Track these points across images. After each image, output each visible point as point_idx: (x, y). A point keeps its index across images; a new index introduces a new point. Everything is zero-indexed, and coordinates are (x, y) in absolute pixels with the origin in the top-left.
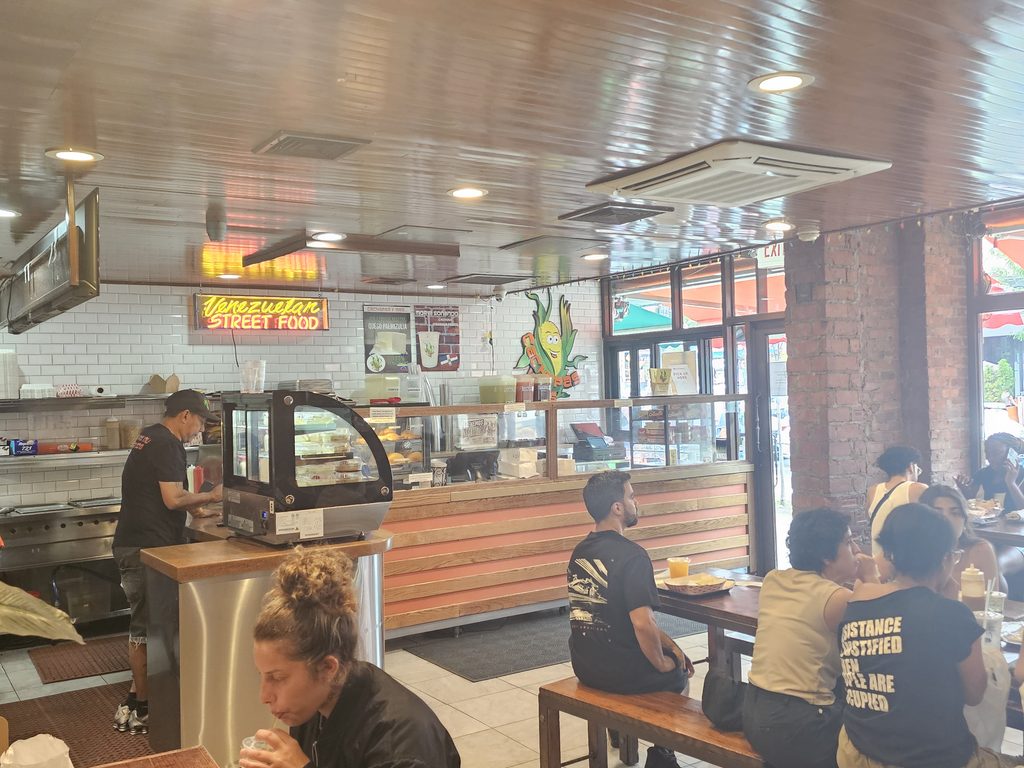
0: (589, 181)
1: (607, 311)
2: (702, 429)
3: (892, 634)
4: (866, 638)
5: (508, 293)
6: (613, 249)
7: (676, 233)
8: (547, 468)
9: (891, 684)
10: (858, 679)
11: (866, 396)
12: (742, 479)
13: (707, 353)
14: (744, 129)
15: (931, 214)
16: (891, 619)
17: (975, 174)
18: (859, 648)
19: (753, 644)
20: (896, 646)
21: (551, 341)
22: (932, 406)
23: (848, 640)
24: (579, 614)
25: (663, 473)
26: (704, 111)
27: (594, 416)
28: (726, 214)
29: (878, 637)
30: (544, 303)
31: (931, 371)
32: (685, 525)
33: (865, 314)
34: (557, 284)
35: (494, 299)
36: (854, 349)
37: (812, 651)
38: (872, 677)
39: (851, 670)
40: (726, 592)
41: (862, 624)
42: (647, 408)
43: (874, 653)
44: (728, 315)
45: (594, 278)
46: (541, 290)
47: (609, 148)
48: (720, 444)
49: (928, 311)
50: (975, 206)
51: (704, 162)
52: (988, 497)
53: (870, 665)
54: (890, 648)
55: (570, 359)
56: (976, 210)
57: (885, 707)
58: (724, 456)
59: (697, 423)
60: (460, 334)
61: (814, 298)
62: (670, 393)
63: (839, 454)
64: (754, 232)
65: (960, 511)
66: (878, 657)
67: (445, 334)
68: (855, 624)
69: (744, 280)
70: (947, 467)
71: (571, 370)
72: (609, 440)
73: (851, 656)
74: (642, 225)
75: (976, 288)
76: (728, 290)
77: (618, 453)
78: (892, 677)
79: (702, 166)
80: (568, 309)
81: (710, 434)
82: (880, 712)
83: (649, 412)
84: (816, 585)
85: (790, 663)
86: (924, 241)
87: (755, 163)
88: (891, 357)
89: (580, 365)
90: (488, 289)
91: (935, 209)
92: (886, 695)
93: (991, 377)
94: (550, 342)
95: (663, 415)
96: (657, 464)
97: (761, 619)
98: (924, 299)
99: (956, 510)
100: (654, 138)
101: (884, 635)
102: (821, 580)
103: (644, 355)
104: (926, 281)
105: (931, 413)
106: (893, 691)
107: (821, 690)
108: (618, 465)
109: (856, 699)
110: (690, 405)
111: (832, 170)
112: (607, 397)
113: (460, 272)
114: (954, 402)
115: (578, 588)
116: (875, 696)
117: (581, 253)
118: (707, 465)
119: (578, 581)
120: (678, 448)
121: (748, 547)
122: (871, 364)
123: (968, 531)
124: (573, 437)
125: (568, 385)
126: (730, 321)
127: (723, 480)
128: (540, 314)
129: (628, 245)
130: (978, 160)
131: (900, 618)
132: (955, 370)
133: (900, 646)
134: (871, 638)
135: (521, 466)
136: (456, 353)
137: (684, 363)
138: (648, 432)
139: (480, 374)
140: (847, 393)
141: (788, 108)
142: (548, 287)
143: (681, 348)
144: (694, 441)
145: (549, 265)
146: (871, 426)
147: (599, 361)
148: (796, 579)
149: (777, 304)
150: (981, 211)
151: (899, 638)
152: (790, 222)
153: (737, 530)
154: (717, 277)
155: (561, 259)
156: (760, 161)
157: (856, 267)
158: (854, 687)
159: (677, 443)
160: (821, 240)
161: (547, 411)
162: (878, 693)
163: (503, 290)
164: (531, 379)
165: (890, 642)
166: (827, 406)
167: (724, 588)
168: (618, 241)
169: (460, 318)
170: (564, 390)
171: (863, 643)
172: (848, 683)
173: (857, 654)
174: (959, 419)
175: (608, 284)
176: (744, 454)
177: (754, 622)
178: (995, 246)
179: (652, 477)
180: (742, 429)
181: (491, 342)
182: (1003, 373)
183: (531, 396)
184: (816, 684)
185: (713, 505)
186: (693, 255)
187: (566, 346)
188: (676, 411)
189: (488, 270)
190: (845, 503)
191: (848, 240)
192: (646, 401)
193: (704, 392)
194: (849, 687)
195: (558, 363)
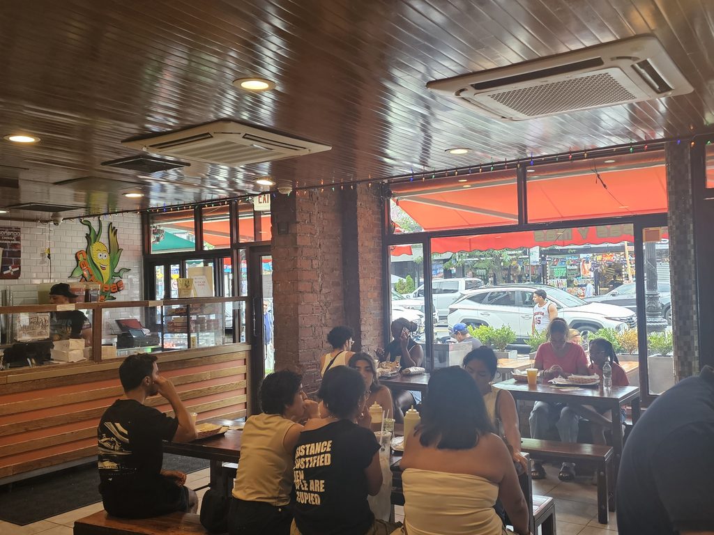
0: (124, 139)
1: (146, 237)
2: (216, 321)
3: (325, 452)
4: (309, 456)
5: (64, 219)
6: (152, 190)
7: (199, 182)
8: (93, 354)
9: (322, 486)
10: (303, 484)
11: (323, 297)
12: (243, 355)
13: (220, 268)
14: (245, 116)
15: (359, 182)
16: (326, 442)
17: (386, 160)
18: (305, 463)
19: (236, 469)
20: (327, 460)
21: (100, 256)
22: (362, 303)
23: (298, 458)
24: (108, 465)
25: (186, 353)
26: (217, 101)
27: (136, 314)
28: (233, 172)
29: (317, 455)
30: (96, 229)
31: (361, 281)
32: (201, 391)
33: (322, 244)
34: (105, 214)
35: (52, 223)
36: (315, 267)
37: (275, 469)
38: (312, 482)
39: (299, 478)
40: (223, 435)
41: (308, 446)
42: (175, 307)
43: (314, 466)
44: (234, 241)
45: (135, 211)
46: (92, 218)
47: (149, 118)
48: (228, 332)
49: (360, 244)
50: (385, 178)
51: (208, 134)
52: (392, 360)
53: (311, 474)
54: (323, 462)
55: (116, 270)
56: (386, 181)
57: (318, 502)
58: (231, 340)
59: (213, 317)
60: (22, 250)
61: (290, 232)
62: (193, 295)
63: (306, 336)
64: (252, 186)
65: (371, 369)
66: (316, 468)
67: (8, 250)
68: (303, 446)
69: (245, 218)
70: (370, 342)
71: (117, 279)
72: (147, 332)
73: (300, 469)
74: (172, 174)
75: (387, 230)
76: (234, 224)
77: (153, 340)
78: (323, 481)
79: (207, 136)
80: (115, 233)
81: (221, 325)
82: (315, 505)
83: (177, 309)
84: (279, 423)
85: (262, 481)
86: (357, 198)
87: (244, 137)
88: (338, 272)
89: (124, 275)
90: (48, 215)
91: (361, 179)
92: (319, 493)
93: (402, 286)
94: (100, 258)
95: (186, 312)
96: (182, 347)
97: (242, 451)
98: (357, 235)
99: (369, 369)
100: (180, 114)
101: (321, 454)
102: (283, 420)
103: (175, 268)
104: (358, 225)
105: (361, 308)
106: (324, 490)
107: (281, 496)
108: (153, 350)
109: (302, 498)
110: (206, 305)
111: (295, 148)
112: (146, 298)
113: (23, 200)
114: (374, 301)
115: (106, 444)
116: (312, 495)
117: (122, 191)
118: (218, 347)
119: (106, 439)
120: (198, 335)
121: (246, 403)
122: (325, 276)
123: (376, 382)
124: (117, 330)
125: (115, 291)
126: (236, 245)
127: (229, 357)
128: (92, 236)
129: (163, 189)
130: (388, 151)
131: (331, 442)
132: (375, 280)
133: (329, 460)
134: (313, 456)
135: (70, 353)
136: (18, 264)
137: (204, 275)
138: (175, 324)
139: (38, 282)
140: (311, 295)
141: (272, 105)
142: (99, 215)
143: (202, 265)
144: (209, 330)
145: (100, 199)
146: (325, 316)
147: (140, 273)
148: (266, 421)
149: (266, 235)
150: (389, 182)
151: (329, 455)
152: (272, 180)
153: (239, 392)
154: (227, 215)
155: (109, 195)
156: (247, 136)
157: (316, 213)
158: (300, 490)
159: (196, 331)
160: (293, 193)
161: (93, 310)
162: (315, 493)
163: (60, 216)
164: (83, 286)
165: (324, 458)
166: (298, 304)
167: (220, 432)
168: (155, 185)
169: (22, 238)
170: (111, 295)
171: (307, 459)
172: (297, 487)
173: (303, 468)
174: (378, 312)
175: (148, 216)
176: (245, 339)
177: (238, 453)
178: (397, 204)
179: (177, 357)
180: (244, 321)
181: (49, 257)
182: (408, 283)
183: (82, 299)
184: (277, 492)
185: (222, 375)
186: (208, 198)
187: (114, 261)
188: (196, 309)
189: (47, 200)
190: (308, 369)
191: (311, 195)
192: (175, 302)
193: (218, 295)
194: (298, 490)
195: (106, 274)
